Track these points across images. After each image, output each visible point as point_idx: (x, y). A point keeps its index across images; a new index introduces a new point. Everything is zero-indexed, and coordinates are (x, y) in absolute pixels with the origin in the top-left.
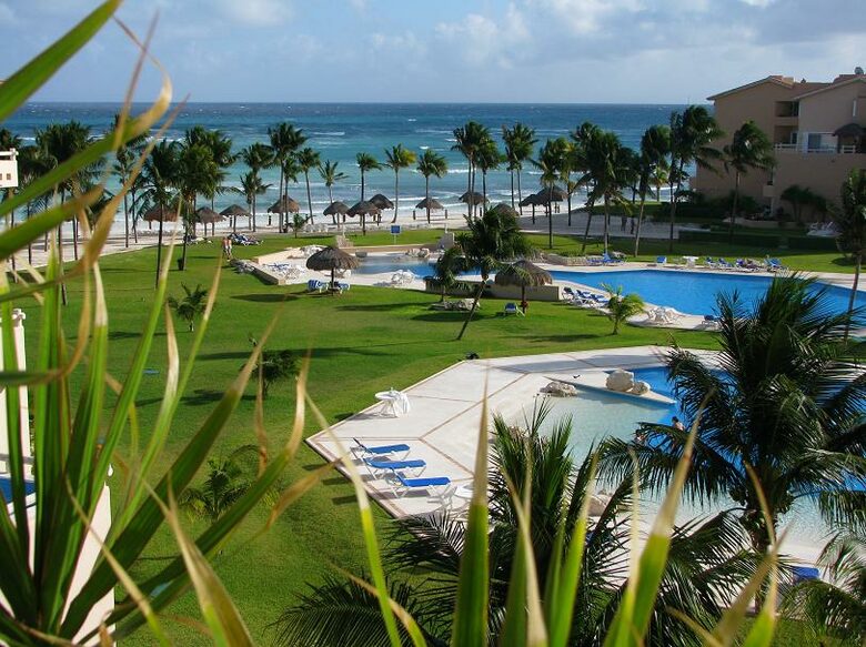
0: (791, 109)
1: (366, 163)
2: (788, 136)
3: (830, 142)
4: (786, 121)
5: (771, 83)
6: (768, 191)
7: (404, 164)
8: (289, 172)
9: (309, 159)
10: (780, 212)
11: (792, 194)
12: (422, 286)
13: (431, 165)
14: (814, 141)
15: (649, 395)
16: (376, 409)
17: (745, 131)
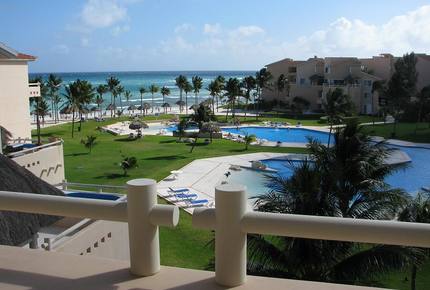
0: (294, 70)
1: (142, 91)
2: (293, 79)
3: (308, 81)
4: (292, 74)
5: (287, 61)
6: (287, 99)
7: (156, 91)
8: (115, 94)
9: (120, 90)
10: (292, 106)
11: (296, 99)
12: (171, 134)
13: (165, 91)
14: (302, 81)
15: (267, 169)
16: (171, 177)
17: (282, 77)
